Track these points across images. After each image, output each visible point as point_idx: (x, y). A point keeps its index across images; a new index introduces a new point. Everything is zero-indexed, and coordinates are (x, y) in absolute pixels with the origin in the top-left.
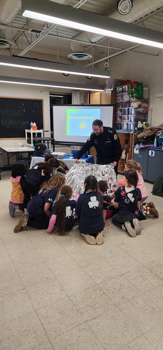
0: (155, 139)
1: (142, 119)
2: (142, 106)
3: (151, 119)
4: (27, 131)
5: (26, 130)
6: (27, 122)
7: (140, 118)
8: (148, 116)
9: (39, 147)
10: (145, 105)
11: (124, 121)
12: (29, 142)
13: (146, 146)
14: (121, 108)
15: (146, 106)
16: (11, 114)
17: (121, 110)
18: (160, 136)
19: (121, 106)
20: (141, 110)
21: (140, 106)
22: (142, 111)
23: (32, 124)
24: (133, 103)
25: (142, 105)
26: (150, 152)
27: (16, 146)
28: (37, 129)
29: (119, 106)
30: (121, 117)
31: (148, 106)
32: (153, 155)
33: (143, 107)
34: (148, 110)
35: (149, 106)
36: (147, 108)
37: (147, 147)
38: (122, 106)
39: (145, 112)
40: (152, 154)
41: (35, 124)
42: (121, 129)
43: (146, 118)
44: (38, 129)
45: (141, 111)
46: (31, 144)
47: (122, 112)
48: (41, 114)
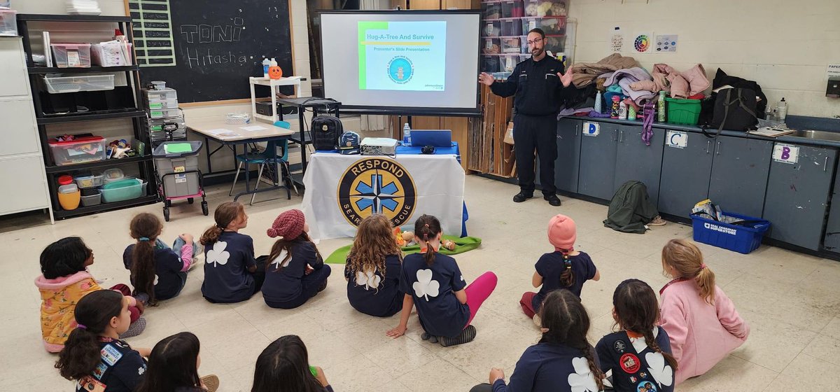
0: (599, 96)
1: (554, 45)
2: (554, 14)
3: (575, 46)
4: (254, 81)
5: (251, 78)
6: (252, 57)
7: (550, 43)
8: (566, 37)
9: (325, 128)
10: (561, 11)
11: (505, 50)
12: (264, 109)
13: (578, 111)
14: (496, 17)
15: (562, 14)
16: (210, 37)
17: (497, 24)
18: (609, 86)
19: (498, 14)
20: (552, 23)
21: (549, 15)
22: (555, 25)
23: (266, 62)
24: (531, 6)
25: (554, 11)
26: (587, 126)
27: (230, 122)
28: (283, 76)
29: (491, 13)
30: (497, 42)
31: (565, 15)
32: (596, 133)
33: (556, 17)
34: (566, 23)
35: (567, 15)
36: (563, 19)
37: (579, 113)
38: (500, 12)
39: (559, 29)
40: (591, 132)
41: (273, 63)
42: (498, 70)
43: (562, 43)
44: (285, 75)
45: (553, 27)
46: (271, 115)
47: (500, 27)
48: (286, 34)
